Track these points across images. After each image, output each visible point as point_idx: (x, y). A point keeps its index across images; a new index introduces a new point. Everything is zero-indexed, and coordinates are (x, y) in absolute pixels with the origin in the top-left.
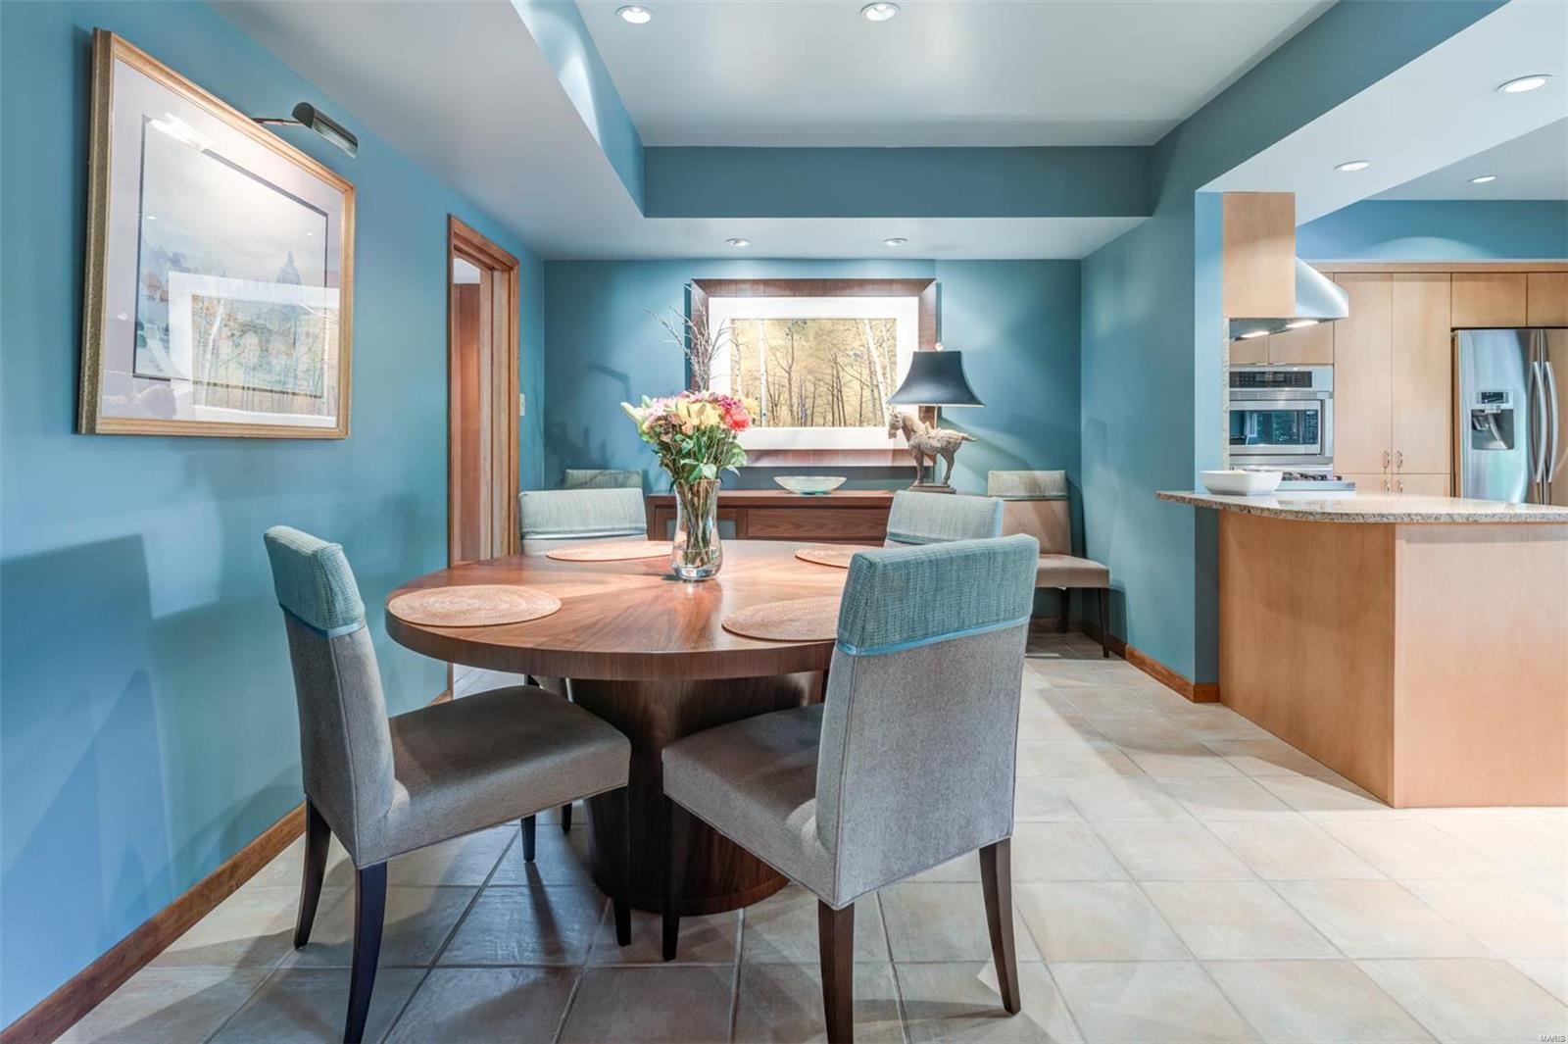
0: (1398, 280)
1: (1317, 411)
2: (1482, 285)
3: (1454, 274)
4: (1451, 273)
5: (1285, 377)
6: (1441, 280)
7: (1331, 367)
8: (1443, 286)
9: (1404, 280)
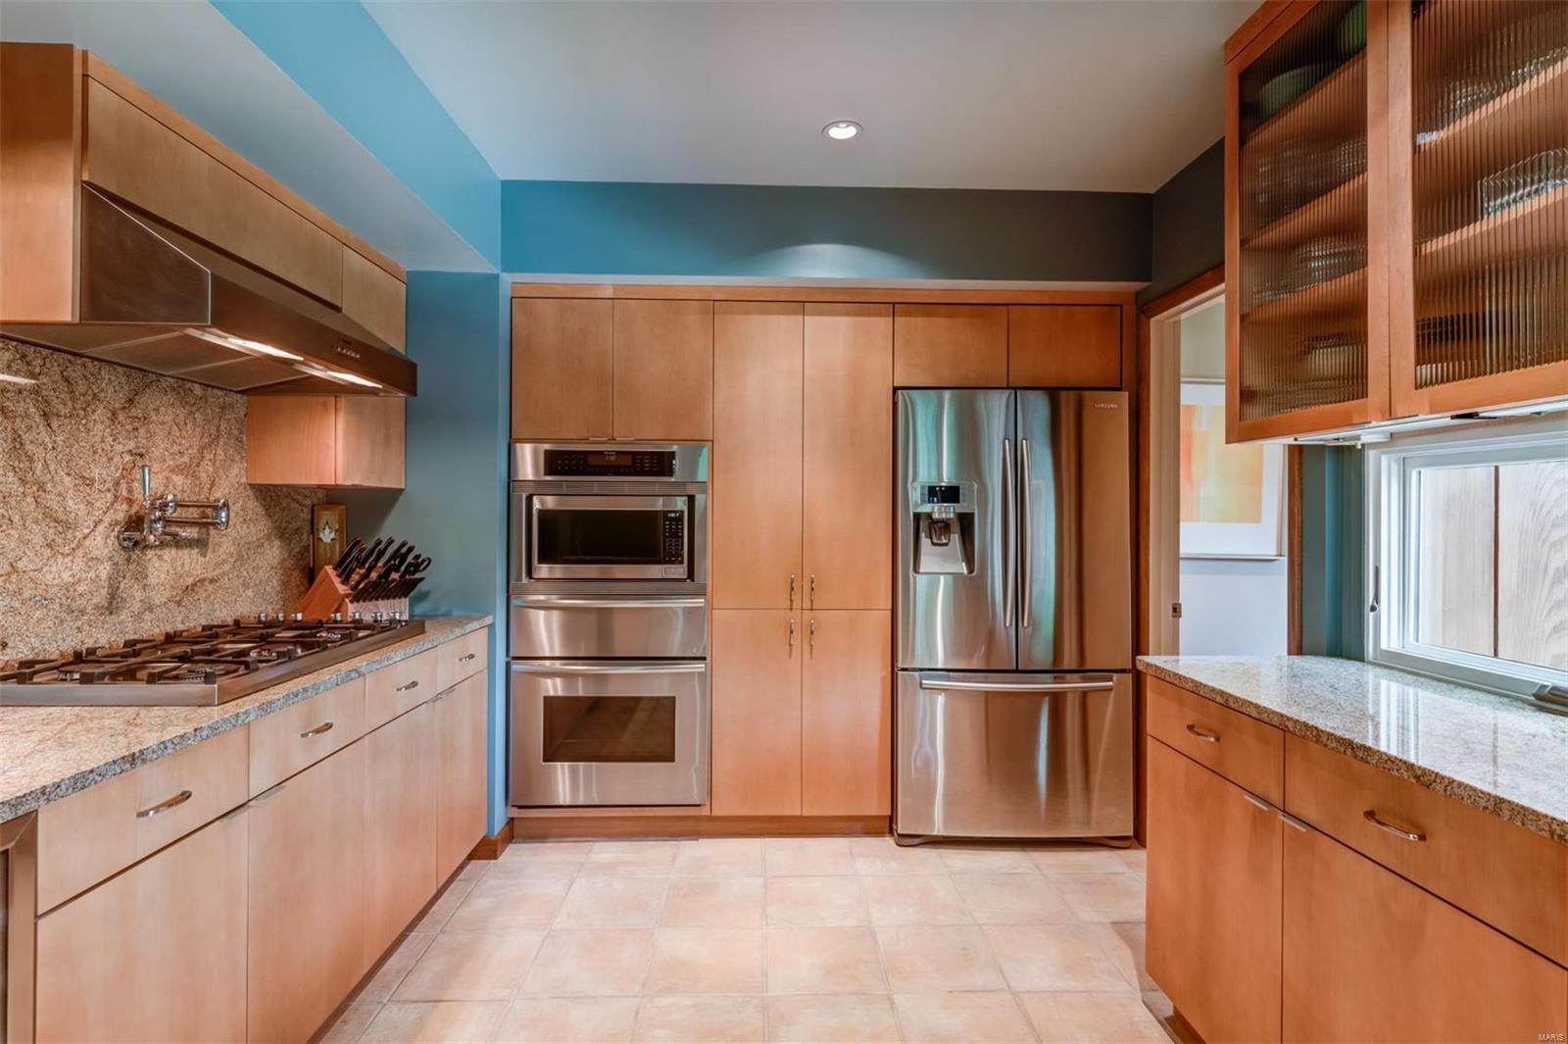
0: (814, 313)
1: (682, 512)
2: (941, 322)
3: (895, 306)
4: (894, 303)
5: (634, 460)
6: (880, 315)
7: (710, 443)
8: (881, 324)
9: (822, 314)
